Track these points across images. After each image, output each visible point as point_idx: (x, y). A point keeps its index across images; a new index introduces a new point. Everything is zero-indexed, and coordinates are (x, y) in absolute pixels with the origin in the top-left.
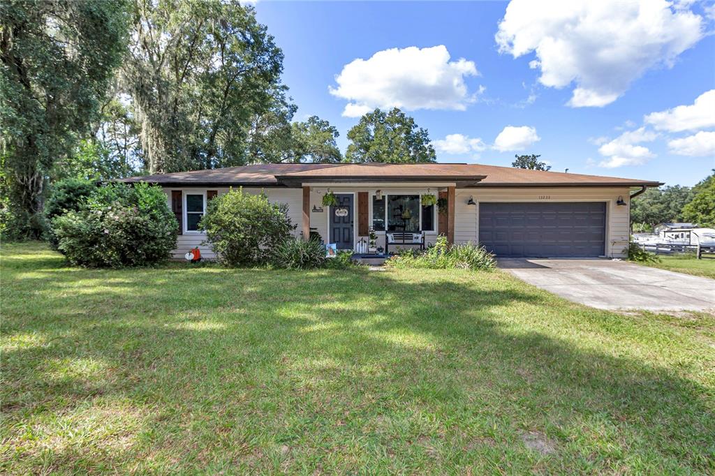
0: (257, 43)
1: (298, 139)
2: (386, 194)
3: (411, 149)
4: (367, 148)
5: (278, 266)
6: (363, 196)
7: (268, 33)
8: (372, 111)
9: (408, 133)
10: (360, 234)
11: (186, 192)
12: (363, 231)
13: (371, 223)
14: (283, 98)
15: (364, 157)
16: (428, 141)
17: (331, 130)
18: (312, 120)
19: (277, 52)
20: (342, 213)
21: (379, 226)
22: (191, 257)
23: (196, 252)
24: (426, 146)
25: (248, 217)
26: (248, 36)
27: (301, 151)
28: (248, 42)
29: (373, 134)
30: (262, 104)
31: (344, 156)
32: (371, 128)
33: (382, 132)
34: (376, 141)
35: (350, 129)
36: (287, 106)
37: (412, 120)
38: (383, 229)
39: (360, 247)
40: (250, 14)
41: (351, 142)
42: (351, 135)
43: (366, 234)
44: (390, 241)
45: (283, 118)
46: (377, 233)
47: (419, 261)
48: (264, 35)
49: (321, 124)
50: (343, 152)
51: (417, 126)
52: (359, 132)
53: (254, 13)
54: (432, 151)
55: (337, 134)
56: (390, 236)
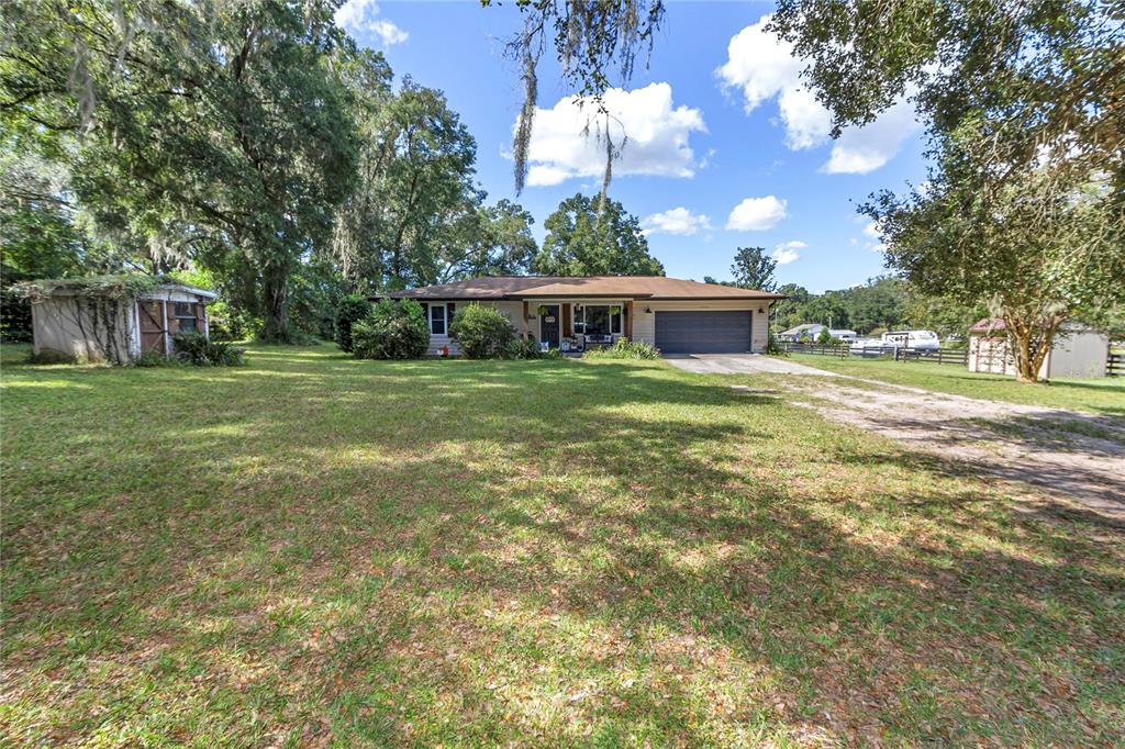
0: (447, 130)
1: (487, 229)
2: (584, 305)
3: (619, 240)
4: (567, 240)
5: (507, 357)
6: (566, 307)
7: (460, 122)
8: (572, 196)
9: (615, 221)
10: (565, 336)
11: (431, 305)
12: (567, 334)
13: (573, 328)
14: (470, 182)
15: (564, 250)
16: (638, 230)
17: (524, 216)
18: (502, 204)
19: (469, 141)
20: (550, 320)
21: (579, 330)
22: (440, 353)
23: (445, 349)
24: (637, 236)
25: (485, 324)
26: (438, 123)
27: (491, 243)
28: (437, 128)
29: (574, 222)
30: (453, 196)
31: (541, 249)
32: (572, 215)
33: (584, 220)
34: (578, 232)
35: (547, 217)
36: (474, 192)
37: (620, 206)
38: (582, 332)
39: (565, 346)
40: (440, 99)
41: (549, 232)
42: (549, 225)
43: (570, 336)
44: (587, 341)
45: (470, 204)
46: (577, 335)
47: (606, 353)
48: (456, 122)
49: (513, 208)
50: (540, 244)
51: (626, 213)
52: (558, 221)
53: (445, 99)
54: (645, 242)
55: (532, 221)
56: (587, 337)
